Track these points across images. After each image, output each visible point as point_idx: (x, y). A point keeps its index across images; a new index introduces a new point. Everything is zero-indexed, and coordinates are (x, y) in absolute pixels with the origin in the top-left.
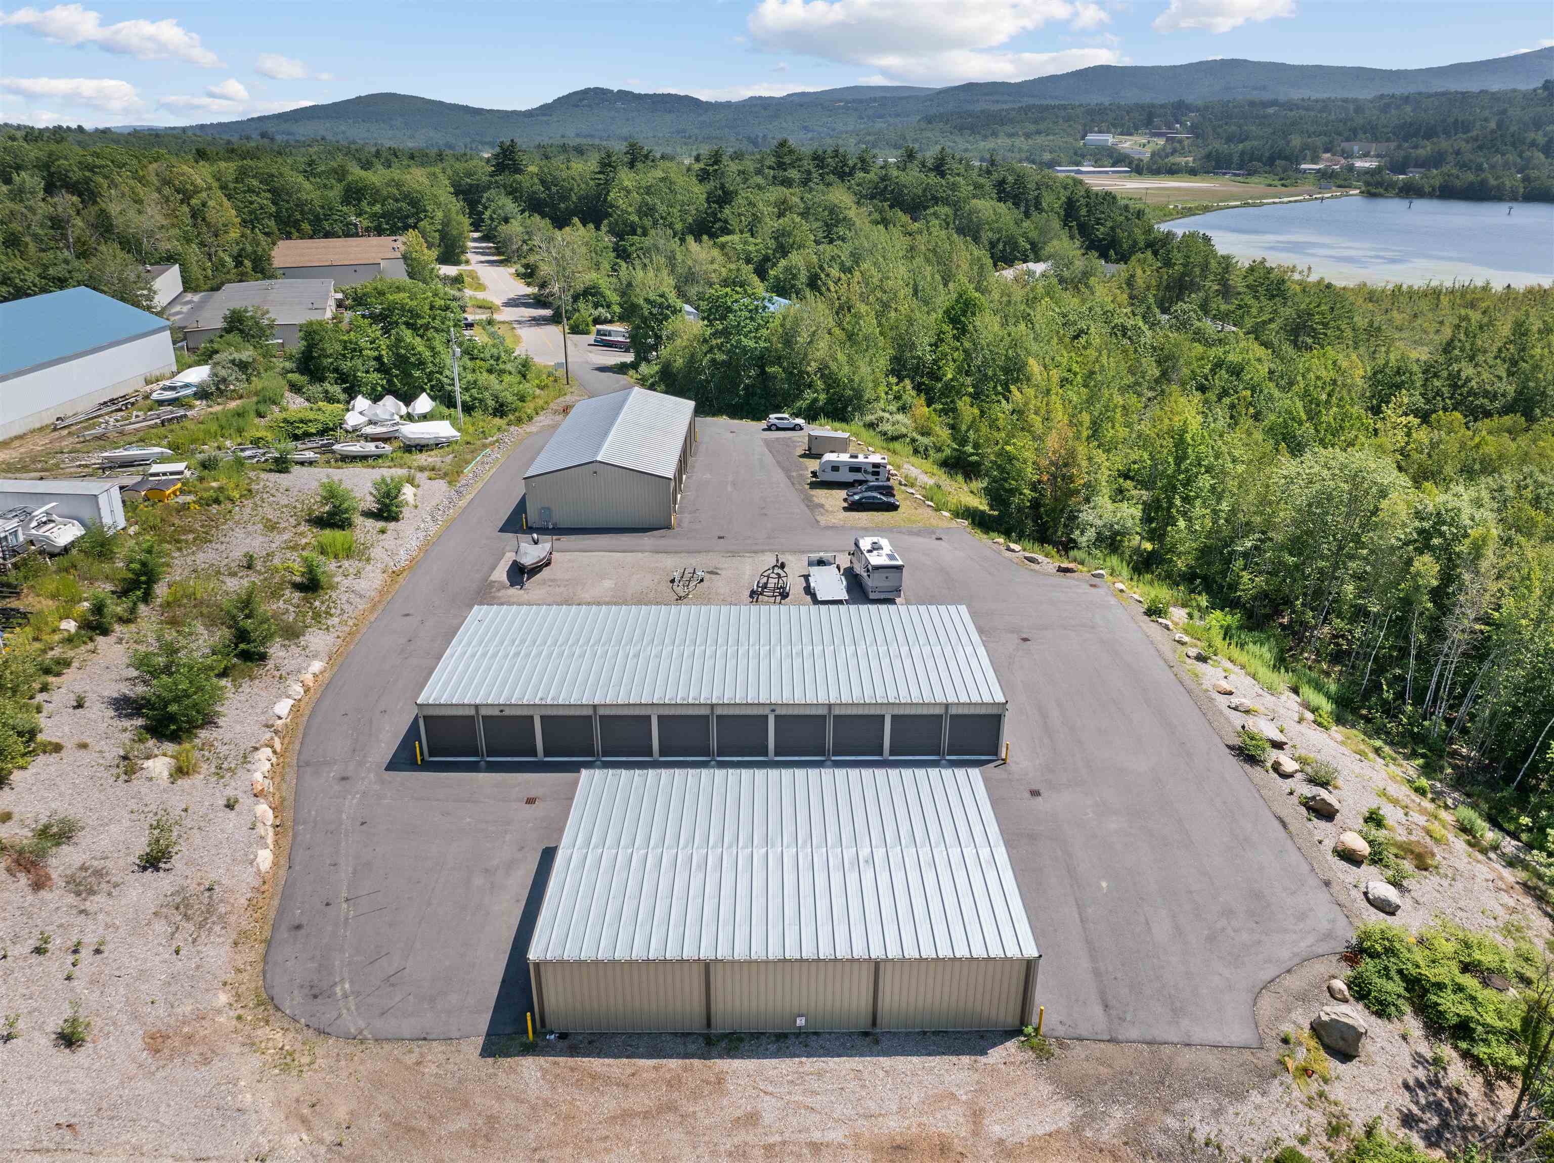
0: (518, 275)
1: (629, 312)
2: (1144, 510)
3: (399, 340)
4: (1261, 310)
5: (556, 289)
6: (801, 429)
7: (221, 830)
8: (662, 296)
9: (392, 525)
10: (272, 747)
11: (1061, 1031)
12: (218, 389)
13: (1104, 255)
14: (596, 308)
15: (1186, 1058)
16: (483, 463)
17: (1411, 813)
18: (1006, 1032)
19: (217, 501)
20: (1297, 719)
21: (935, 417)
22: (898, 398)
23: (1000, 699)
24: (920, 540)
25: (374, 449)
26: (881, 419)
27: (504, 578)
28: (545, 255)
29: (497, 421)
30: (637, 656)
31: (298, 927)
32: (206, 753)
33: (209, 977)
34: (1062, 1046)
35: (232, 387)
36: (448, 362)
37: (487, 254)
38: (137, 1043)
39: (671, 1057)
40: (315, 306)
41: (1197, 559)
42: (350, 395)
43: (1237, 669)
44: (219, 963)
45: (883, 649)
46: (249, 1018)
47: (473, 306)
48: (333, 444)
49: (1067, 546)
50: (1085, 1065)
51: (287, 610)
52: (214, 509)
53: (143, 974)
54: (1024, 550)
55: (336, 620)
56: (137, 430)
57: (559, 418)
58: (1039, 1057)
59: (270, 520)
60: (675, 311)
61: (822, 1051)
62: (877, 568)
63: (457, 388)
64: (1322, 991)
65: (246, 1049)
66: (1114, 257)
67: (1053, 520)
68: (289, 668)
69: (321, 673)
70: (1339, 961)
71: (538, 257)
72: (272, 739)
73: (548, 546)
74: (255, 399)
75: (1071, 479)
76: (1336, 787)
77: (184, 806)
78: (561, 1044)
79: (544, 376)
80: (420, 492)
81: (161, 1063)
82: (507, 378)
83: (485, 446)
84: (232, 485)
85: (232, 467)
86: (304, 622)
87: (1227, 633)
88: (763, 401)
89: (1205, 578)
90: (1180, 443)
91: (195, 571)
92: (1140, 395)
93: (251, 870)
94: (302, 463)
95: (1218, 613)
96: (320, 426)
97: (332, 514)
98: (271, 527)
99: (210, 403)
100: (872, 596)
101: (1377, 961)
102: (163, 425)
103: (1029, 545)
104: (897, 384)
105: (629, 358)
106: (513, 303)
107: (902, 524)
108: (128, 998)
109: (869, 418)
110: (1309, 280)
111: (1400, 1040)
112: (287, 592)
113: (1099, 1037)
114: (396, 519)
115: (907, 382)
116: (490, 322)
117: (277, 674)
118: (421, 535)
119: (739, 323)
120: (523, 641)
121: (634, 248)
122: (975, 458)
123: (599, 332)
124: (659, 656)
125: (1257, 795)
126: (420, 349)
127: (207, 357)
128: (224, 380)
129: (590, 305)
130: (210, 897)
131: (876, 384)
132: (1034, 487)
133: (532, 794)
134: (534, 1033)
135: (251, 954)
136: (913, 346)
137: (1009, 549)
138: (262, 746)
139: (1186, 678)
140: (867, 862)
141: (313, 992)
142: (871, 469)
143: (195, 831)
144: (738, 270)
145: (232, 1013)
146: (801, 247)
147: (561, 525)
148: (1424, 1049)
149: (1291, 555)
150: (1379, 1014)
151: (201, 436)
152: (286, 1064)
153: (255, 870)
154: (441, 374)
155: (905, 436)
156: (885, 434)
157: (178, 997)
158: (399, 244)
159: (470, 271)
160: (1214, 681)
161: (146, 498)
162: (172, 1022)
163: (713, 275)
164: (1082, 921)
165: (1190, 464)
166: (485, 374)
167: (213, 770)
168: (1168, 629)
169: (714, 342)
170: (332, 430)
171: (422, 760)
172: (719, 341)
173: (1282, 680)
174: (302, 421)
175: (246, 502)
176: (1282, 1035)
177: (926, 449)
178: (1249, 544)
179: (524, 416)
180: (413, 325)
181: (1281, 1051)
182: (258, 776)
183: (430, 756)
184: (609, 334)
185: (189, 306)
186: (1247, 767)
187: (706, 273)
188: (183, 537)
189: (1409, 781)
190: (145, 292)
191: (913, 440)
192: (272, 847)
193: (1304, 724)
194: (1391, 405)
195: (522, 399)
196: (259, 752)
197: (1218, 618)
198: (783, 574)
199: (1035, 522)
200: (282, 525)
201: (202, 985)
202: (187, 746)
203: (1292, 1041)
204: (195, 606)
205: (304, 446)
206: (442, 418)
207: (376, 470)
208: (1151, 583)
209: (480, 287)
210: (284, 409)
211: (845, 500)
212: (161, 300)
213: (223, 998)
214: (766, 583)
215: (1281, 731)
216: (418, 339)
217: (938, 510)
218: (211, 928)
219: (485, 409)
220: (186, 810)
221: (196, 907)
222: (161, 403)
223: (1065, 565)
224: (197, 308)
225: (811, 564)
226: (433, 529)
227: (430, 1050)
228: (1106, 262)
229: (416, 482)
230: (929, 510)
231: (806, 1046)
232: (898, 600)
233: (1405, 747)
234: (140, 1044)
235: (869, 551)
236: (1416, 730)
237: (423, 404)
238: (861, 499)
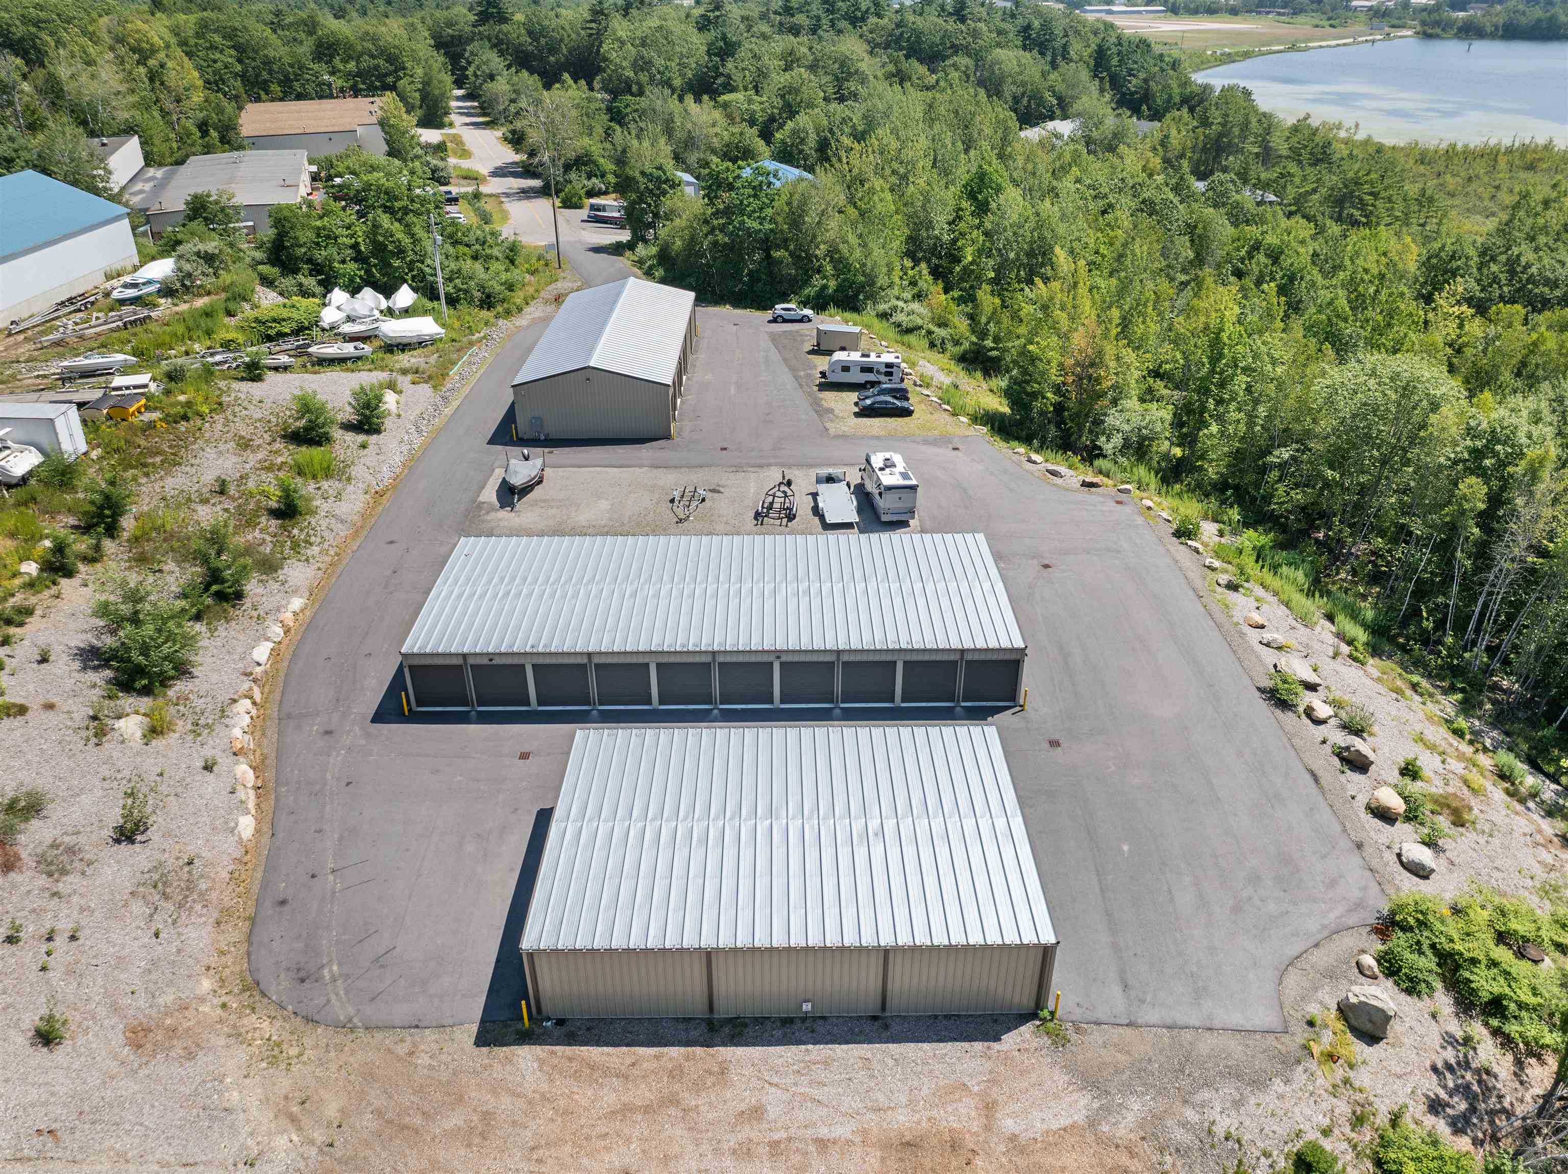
0: (506, 139)
1: (624, 186)
2: (1175, 414)
3: (376, 226)
4: (1304, 178)
5: (546, 158)
6: (810, 321)
7: (200, 796)
8: (659, 168)
9: (373, 439)
10: (251, 698)
11: (1077, 1014)
12: (183, 285)
13: (1136, 111)
14: (589, 178)
15: (1207, 1044)
16: (470, 363)
17: (1449, 760)
18: (1021, 1015)
19: (185, 418)
20: (1331, 654)
21: (953, 306)
22: (913, 283)
23: (1019, 643)
24: (937, 450)
25: (352, 350)
26: (895, 309)
27: (493, 498)
28: (533, 120)
29: (484, 314)
30: (634, 594)
31: (283, 903)
32: (181, 708)
33: (191, 961)
34: (1078, 1030)
35: (198, 282)
36: (430, 249)
37: (472, 115)
38: (118, 1039)
39: (673, 1045)
40: (287, 183)
41: (1228, 466)
42: (325, 288)
43: (1269, 597)
44: (201, 945)
45: (895, 587)
46: (234, 1005)
47: (458, 176)
48: (309, 346)
49: (1092, 454)
50: (1103, 1052)
51: (264, 540)
52: (183, 426)
53: (121, 962)
54: (1047, 461)
55: (316, 549)
56: (99, 334)
57: (550, 309)
58: (1055, 1043)
59: (243, 438)
60: (675, 185)
61: (829, 1037)
62: (889, 488)
63: (440, 280)
64: (1351, 967)
65: (232, 1041)
66: (1147, 113)
67: (1078, 425)
68: (268, 607)
69: (302, 611)
70: (1369, 933)
71: (526, 122)
72: (251, 689)
73: (539, 462)
74: (223, 296)
75: (1098, 381)
76: (1371, 734)
77: (159, 771)
78: (559, 1032)
79: (534, 260)
80: (403, 398)
81: (144, 1060)
82: (496, 266)
83: (471, 344)
84: (200, 399)
85: (200, 377)
86: (282, 553)
87: (1260, 555)
88: (768, 288)
89: (1236, 488)
90: (1216, 344)
91: (164, 499)
92: (1172, 280)
93: (232, 839)
94: (276, 369)
95: (1251, 532)
96: (294, 325)
97: (307, 429)
98: (245, 445)
99: (175, 300)
100: (884, 518)
101: (1409, 935)
102: (126, 328)
103: (1049, 454)
104: (913, 269)
105: (625, 236)
106: (500, 172)
107: (917, 432)
108: (106, 989)
109: (883, 307)
110: (1356, 138)
111: (1430, 1018)
112: (263, 519)
113: (1119, 1021)
114: (378, 431)
115: (923, 265)
116: (477, 196)
117: (255, 614)
118: (405, 449)
119: (742, 202)
120: (513, 579)
121: (628, 110)
122: (995, 353)
123: (593, 207)
124: (657, 595)
125: (1288, 746)
126: (400, 236)
127: (170, 247)
128: (189, 275)
129: (584, 176)
130: (189, 872)
131: (890, 271)
132: (1057, 389)
133: (526, 749)
134: (530, 1019)
135: (235, 933)
136: (930, 226)
137: (1030, 461)
138: (240, 697)
139: (1216, 609)
140: (876, 834)
141: (302, 974)
142: (884, 370)
143: (172, 798)
144: (741, 134)
145: (217, 1001)
146: (811, 105)
147: (553, 436)
148: (1455, 1028)
149: (1332, 468)
150: (1409, 992)
151: (167, 340)
152: (274, 1057)
153: (236, 838)
154: (423, 263)
155: (920, 328)
156: (899, 325)
157: (160, 985)
158: (374, 108)
159: (454, 136)
160: (1245, 613)
161: (109, 417)
162: (155, 1015)
163: (715, 140)
164: (1102, 891)
165: (1226, 365)
166: (469, 262)
167: (189, 727)
168: (1198, 552)
169: (715, 222)
170: (308, 328)
171: (410, 710)
172: (721, 221)
173: (1315, 606)
174: (274, 320)
175: (216, 417)
176: (1308, 1017)
177: (943, 343)
178: (1286, 456)
179: (513, 308)
180: (389, 208)
181: (1306, 1035)
182: (237, 732)
183: (418, 706)
184: (602, 208)
185: (151, 184)
186: (1278, 712)
187: (707, 136)
188: (151, 461)
189: (1447, 721)
190: (101, 172)
191: (930, 332)
192: (253, 812)
193: (1339, 659)
194: (1444, 294)
195: (511, 287)
196: (237, 705)
197: (1251, 538)
198: (789, 493)
199: (1058, 426)
200: (256, 443)
201: (184, 971)
202: (160, 701)
203: (1319, 1022)
204: (165, 540)
205: (278, 348)
206: (426, 312)
207: (356, 374)
208: (1180, 495)
209: (465, 153)
210: (255, 306)
211: (856, 404)
212: (118, 181)
213: (206, 985)
214: (772, 503)
215: (1315, 670)
216: (397, 224)
217: (955, 415)
218: (192, 907)
219: (471, 302)
220: (161, 775)
221: (175, 884)
222: (122, 302)
223: (1089, 479)
224: (161, 186)
225: (819, 481)
226: (418, 441)
227: (422, 1038)
228: (1139, 119)
229: (399, 387)
230: (946, 416)
231: (813, 1031)
232: (911, 522)
233: (1443, 679)
234: (121, 1039)
235: (881, 469)
236: (1455, 662)
237: (405, 296)
238: (873, 403)
